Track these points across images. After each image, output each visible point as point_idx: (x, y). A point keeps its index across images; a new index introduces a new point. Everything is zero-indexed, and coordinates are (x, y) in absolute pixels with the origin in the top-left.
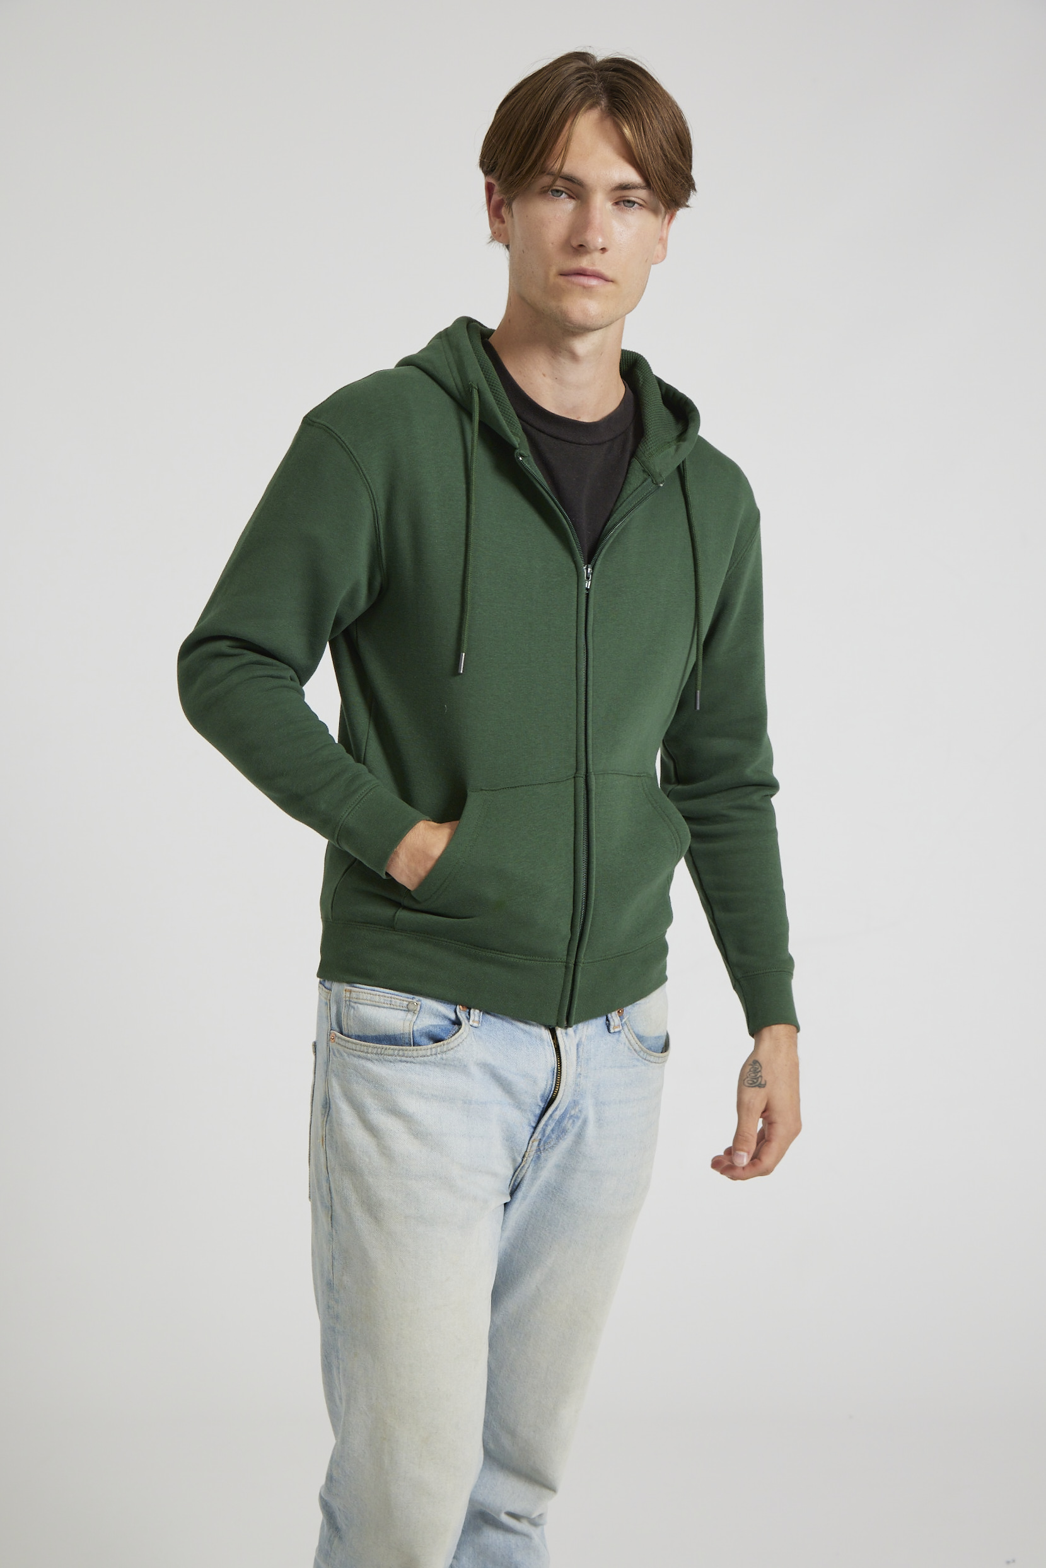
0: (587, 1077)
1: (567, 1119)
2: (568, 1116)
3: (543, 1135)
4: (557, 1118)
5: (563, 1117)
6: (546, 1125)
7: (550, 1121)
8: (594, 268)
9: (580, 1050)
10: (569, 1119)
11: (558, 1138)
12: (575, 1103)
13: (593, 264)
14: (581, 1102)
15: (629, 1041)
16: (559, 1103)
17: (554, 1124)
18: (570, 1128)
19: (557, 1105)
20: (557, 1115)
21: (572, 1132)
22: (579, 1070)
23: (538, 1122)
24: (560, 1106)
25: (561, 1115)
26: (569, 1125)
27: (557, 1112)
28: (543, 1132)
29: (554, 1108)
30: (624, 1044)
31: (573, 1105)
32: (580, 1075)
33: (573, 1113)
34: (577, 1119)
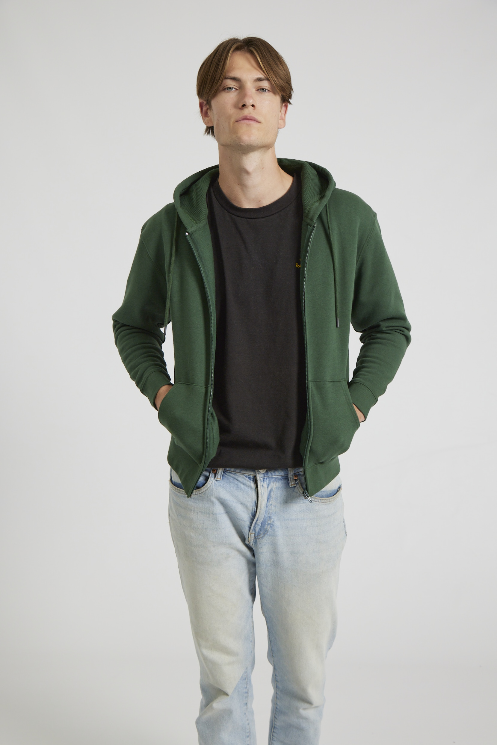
0: (275, 506)
1: (266, 526)
2: (267, 523)
4: (260, 525)
5: (263, 524)
6: (255, 527)
7: (256, 525)
9: (272, 494)
11: (264, 534)
12: (270, 518)
14: (273, 517)
15: (299, 491)
16: (258, 517)
17: (259, 527)
18: (269, 529)
19: (257, 518)
20: (259, 523)
21: (271, 532)
22: (271, 502)
23: (251, 525)
24: (259, 518)
25: (262, 523)
26: (268, 528)
27: (258, 521)
28: (255, 530)
29: (256, 519)
30: (297, 493)
31: (268, 518)
32: (271, 504)
33: (269, 522)
34: (272, 525)
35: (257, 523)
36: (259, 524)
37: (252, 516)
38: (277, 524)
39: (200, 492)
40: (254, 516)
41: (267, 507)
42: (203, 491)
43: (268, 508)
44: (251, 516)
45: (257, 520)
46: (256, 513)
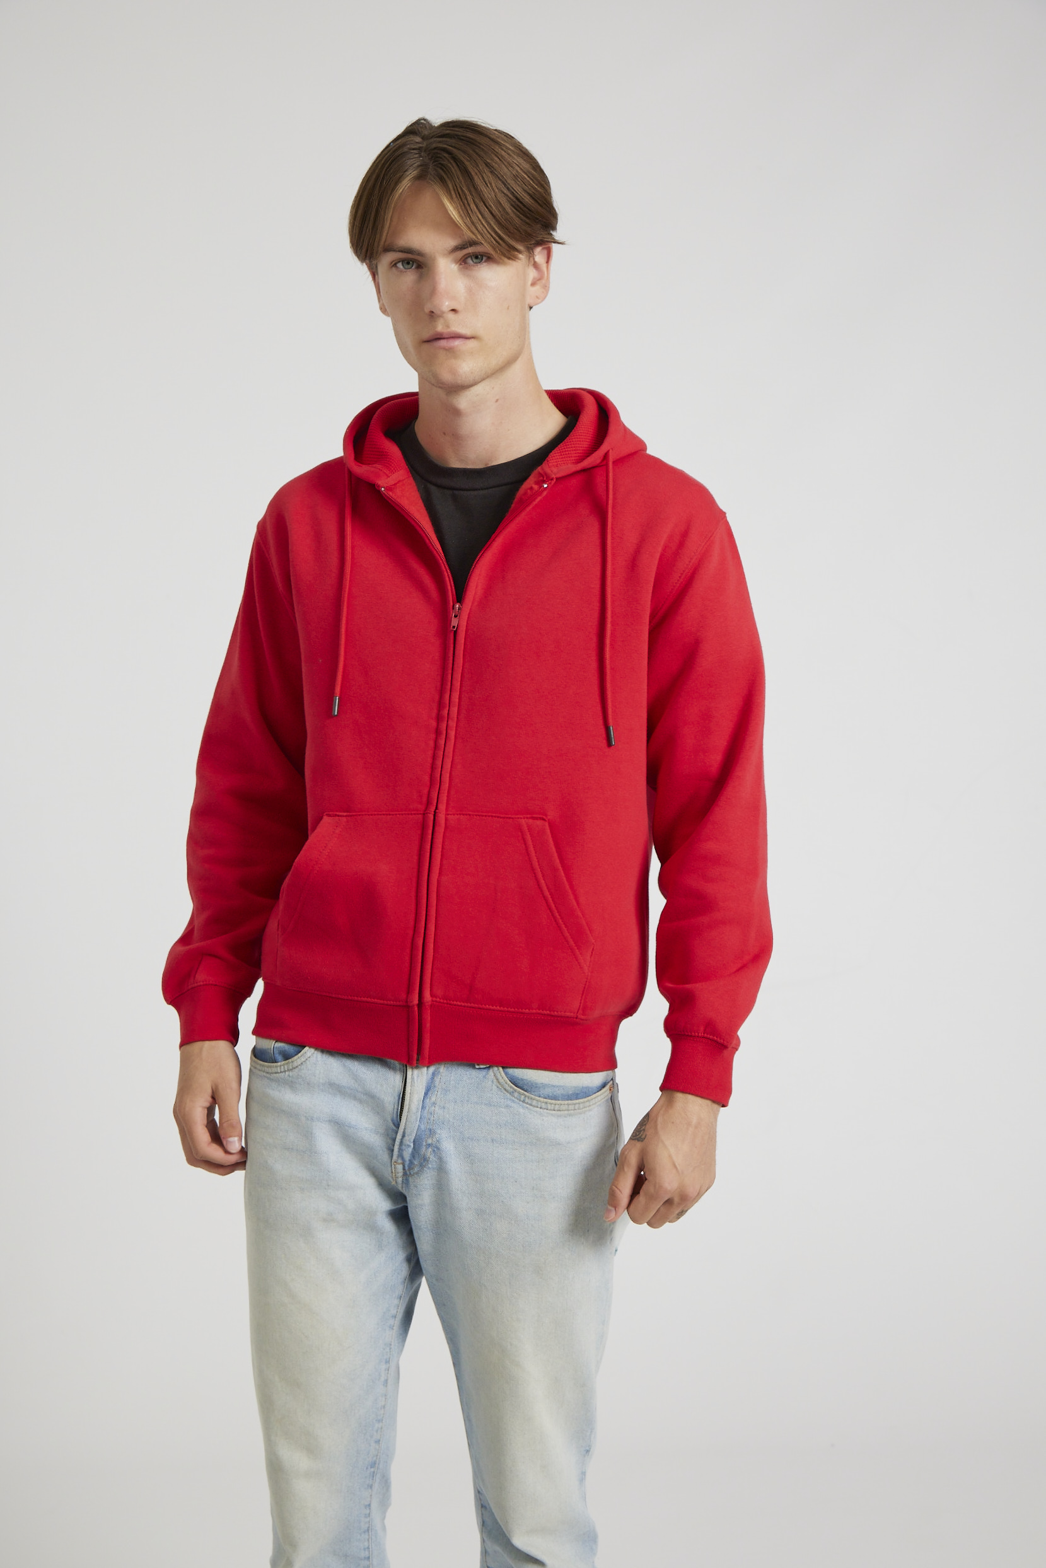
0: (444, 1108)
1: (423, 1149)
2: (424, 1144)
3: (403, 1158)
4: (412, 1145)
5: (417, 1142)
6: (400, 1150)
7: (404, 1147)
8: (449, 330)
9: (437, 1080)
10: (427, 1148)
11: (422, 1166)
12: (432, 1132)
13: (448, 327)
14: (439, 1132)
15: (497, 1079)
16: (405, 1129)
17: (410, 1150)
18: (431, 1157)
19: (403, 1130)
20: (409, 1140)
21: (436, 1162)
22: (433, 1099)
23: (394, 1145)
24: (406, 1131)
25: (414, 1141)
26: (429, 1153)
27: (406, 1138)
28: (401, 1156)
29: (401, 1133)
30: (493, 1082)
31: (428, 1133)
32: (434, 1104)
33: (430, 1141)
34: (437, 1149)
35: (404, 1141)
36: (408, 1143)
37: (394, 1124)
38: (449, 1147)
39: (291, 1068)
40: (398, 1126)
41: (423, 1107)
42: (295, 1064)
43: (426, 1111)
44: (392, 1124)
45: (403, 1136)
46: (400, 1118)
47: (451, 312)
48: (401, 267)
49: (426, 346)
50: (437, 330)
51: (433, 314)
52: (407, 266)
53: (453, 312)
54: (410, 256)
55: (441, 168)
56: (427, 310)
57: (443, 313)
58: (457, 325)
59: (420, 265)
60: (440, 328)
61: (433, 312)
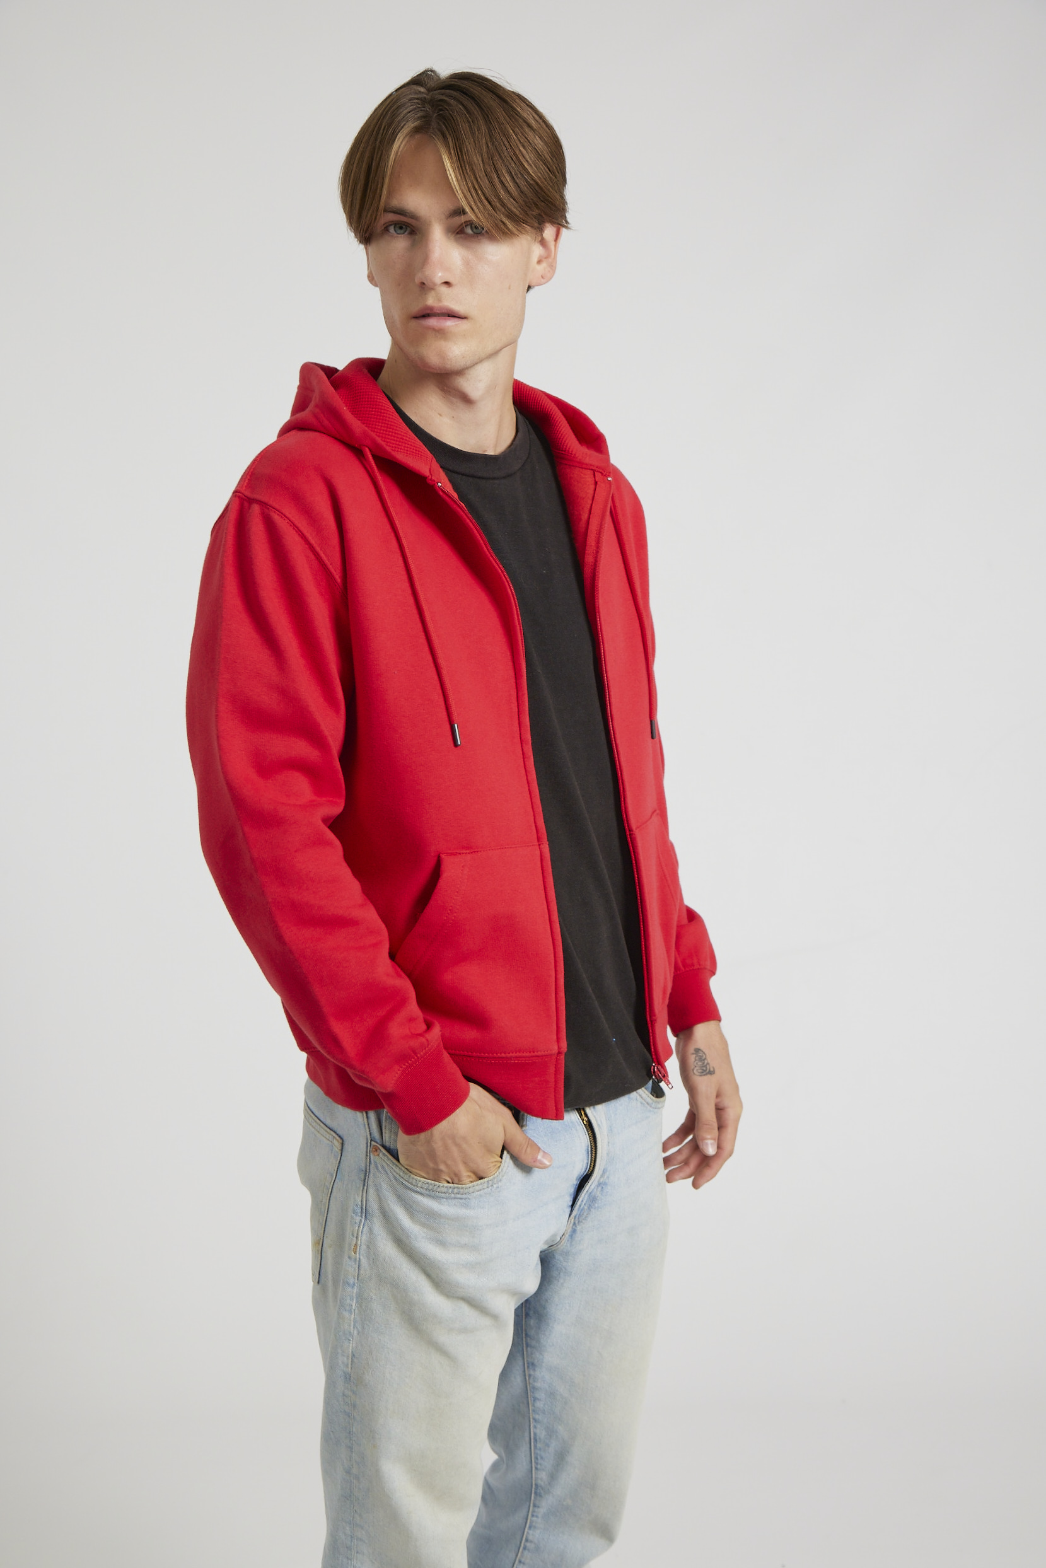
8: (440, 305)
13: (440, 300)
47: (444, 285)
48: (393, 232)
49: (414, 323)
50: (427, 303)
51: (424, 286)
52: (399, 231)
53: (446, 286)
54: (403, 218)
55: (444, 124)
56: (417, 281)
57: (435, 284)
58: (449, 300)
59: (414, 231)
60: (431, 301)
61: (424, 284)
